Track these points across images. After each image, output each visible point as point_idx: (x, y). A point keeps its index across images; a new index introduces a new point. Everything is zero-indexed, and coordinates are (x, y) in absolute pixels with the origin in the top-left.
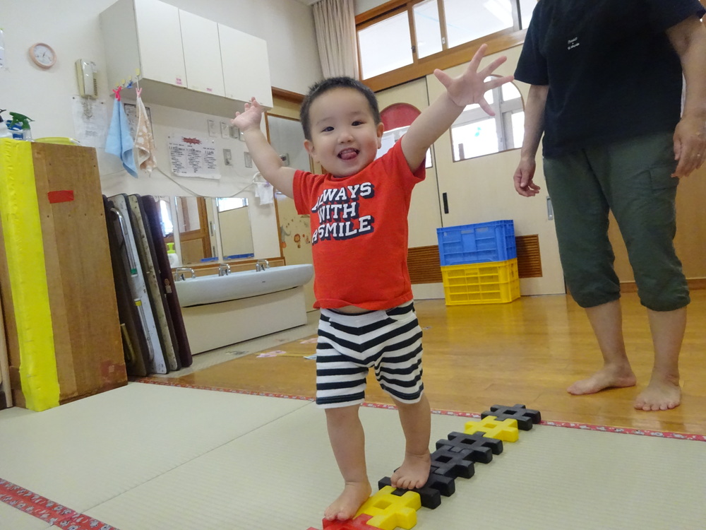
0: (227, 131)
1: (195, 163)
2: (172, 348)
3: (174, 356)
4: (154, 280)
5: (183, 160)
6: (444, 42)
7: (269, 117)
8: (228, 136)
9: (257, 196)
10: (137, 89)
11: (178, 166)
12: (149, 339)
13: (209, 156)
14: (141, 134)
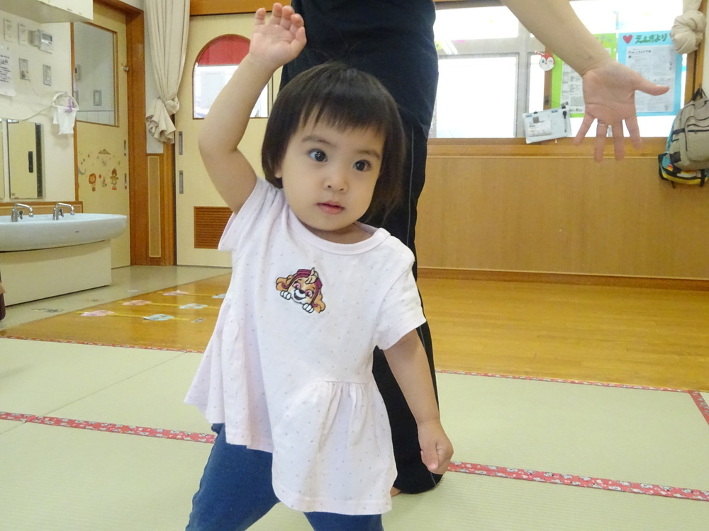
0: (25, 37)
8: (26, 43)
9: (55, 122)
13: (3, 65)
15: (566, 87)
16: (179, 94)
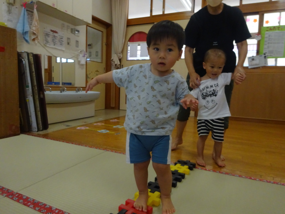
0: (69, 30)
1: (54, 42)
2: (41, 121)
3: (41, 124)
4: (36, 92)
5: (50, 39)
6: (163, 11)
7: (88, 27)
8: (70, 32)
9: (79, 60)
10: (35, 5)
11: (47, 42)
12: (31, 116)
13: (61, 39)
14: (34, 25)
15: (266, 47)
16: (122, 52)
